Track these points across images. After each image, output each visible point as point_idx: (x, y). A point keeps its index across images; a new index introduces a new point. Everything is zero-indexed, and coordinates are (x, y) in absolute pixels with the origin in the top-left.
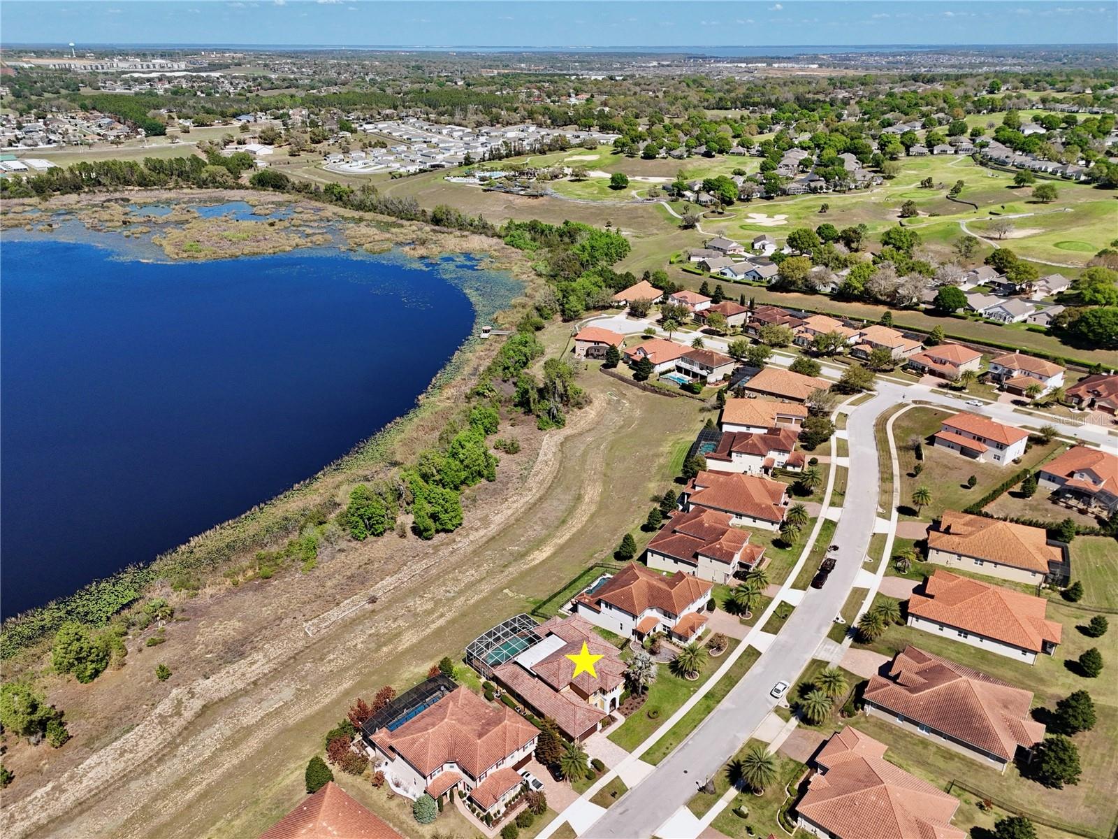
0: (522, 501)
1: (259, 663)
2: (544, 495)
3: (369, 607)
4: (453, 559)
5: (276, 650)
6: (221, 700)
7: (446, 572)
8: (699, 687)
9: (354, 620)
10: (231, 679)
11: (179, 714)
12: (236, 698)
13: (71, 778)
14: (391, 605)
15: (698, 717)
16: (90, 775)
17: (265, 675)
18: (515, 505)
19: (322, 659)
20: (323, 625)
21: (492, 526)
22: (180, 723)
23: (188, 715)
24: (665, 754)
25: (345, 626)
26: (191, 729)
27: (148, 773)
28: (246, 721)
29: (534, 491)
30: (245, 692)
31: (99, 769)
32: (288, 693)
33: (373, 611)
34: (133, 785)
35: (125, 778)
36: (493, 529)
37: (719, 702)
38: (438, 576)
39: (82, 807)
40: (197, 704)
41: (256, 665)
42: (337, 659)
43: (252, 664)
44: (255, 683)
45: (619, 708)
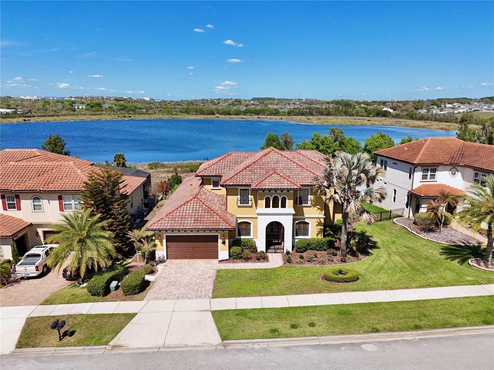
45: (288, 253)
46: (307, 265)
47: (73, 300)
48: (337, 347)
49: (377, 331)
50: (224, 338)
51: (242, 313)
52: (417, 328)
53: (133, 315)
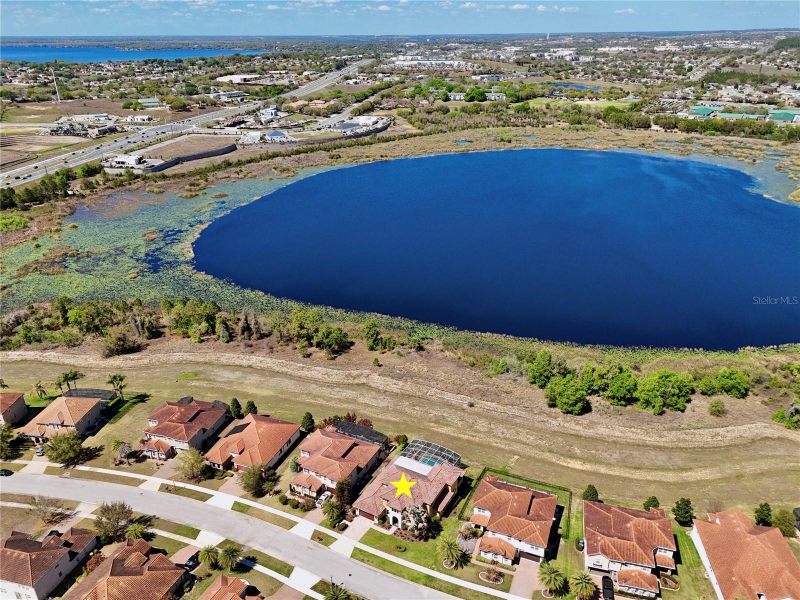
0: (642, 437)
1: (397, 386)
2: (667, 448)
3: (465, 406)
4: (537, 425)
5: (409, 387)
6: (370, 386)
7: (523, 426)
8: (438, 571)
9: (451, 405)
10: (383, 383)
11: (354, 378)
12: (373, 390)
13: (309, 368)
14: (473, 414)
15: (404, 574)
16: (312, 372)
17: (392, 392)
18: (631, 434)
19: (414, 406)
20: (437, 395)
21: (591, 431)
22: (351, 381)
23: (357, 381)
24: (363, 561)
25: (444, 404)
26: (350, 386)
27: (320, 386)
28: (361, 400)
29: (664, 439)
30: (377, 391)
31: (316, 372)
32: (383, 404)
33: (463, 410)
34: (314, 386)
35: (316, 381)
36: (591, 432)
37: (426, 585)
38: (516, 424)
39: (300, 379)
40: (363, 380)
41: (395, 386)
42: (418, 411)
43: (395, 384)
44: (386, 391)
45: (399, 529)
46: (399, 538)
47: (326, 526)
48: (372, 570)
49: (385, 570)
50: (351, 557)
51: (361, 550)
52: (395, 574)
53: (336, 539)
